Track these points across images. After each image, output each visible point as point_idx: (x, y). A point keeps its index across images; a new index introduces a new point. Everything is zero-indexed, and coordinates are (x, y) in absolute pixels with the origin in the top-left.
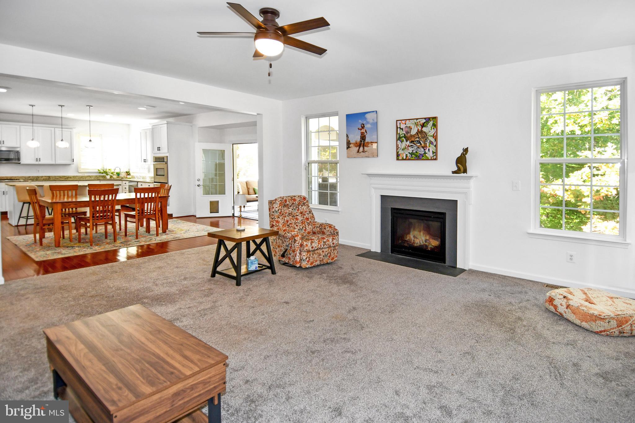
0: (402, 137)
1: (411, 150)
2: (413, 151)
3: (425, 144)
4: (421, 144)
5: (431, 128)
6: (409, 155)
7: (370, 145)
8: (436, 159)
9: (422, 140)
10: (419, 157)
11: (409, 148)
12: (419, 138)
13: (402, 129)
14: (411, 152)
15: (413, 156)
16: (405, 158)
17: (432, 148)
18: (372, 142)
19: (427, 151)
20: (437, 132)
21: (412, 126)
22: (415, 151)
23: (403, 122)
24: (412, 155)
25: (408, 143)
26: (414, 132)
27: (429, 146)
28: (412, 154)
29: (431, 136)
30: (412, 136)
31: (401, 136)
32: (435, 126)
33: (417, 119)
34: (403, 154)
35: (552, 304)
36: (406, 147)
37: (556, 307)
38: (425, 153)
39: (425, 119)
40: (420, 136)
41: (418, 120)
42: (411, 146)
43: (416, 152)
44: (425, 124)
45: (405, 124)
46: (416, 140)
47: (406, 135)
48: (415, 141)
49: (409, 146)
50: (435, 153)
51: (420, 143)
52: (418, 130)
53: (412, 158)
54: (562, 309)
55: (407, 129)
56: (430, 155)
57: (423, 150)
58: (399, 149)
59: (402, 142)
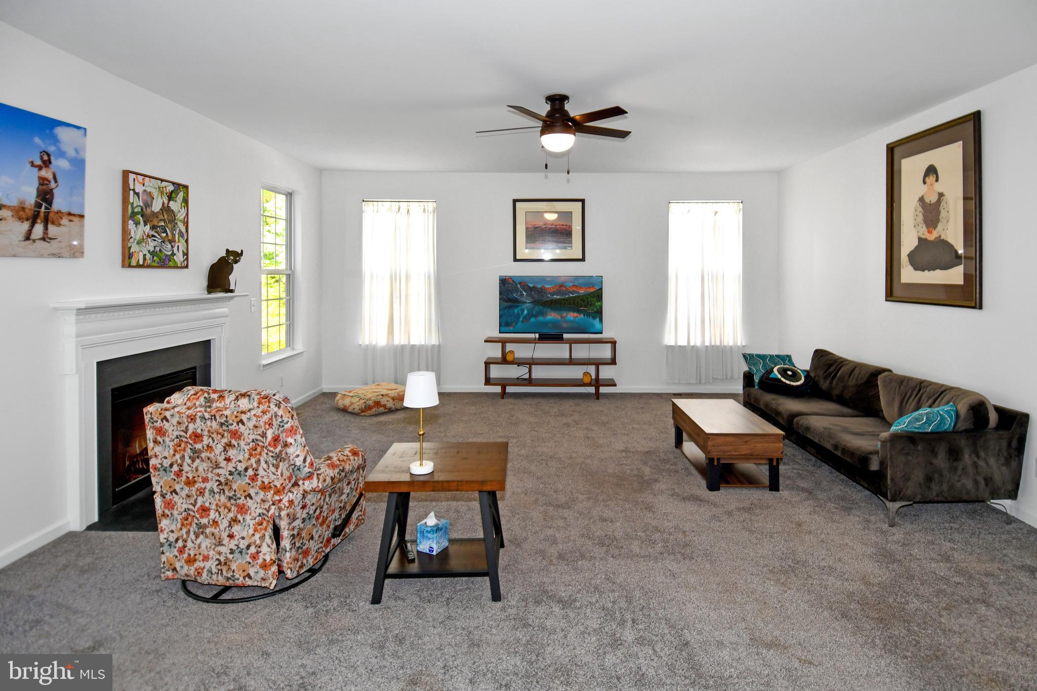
0: (138, 213)
1: (151, 245)
2: (155, 247)
3: (174, 235)
4: (167, 235)
5: (181, 204)
6: (148, 256)
7: (64, 221)
8: (187, 267)
9: (169, 225)
10: (163, 262)
11: (149, 240)
12: (164, 220)
13: (138, 194)
14: (152, 249)
15: (155, 258)
16: (141, 262)
17: (182, 245)
18: (70, 214)
19: (175, 249)
20: (187, 214)
21: (155, 194)
22: (158, 249)
23: (140, 178)
24: (153, 258)
25: (147, 229)
26: (157, 206)
27: (179, 242)
28: (153, 254)
29: (180, 221)
30: (155, 215)
31: (136, 210)
32: (186, 201)
33: (162, 180)
34: (138, 252)
35: (381, 406)
36: (145, 237)
37: (384, 406)
38: (173, 254)
39: (173, 183)
40: (166, 216)
41: (164, 184)
42: (153, 236)
43: (160, 250)
44: (173, 195)
45: (144, 185)
46: (160, 224)
47: (144, 210)
48: (159, 227)
49: (148, 236)
50: (186, 254)
51: (165, 232)
52: (163, 204)
53: (154, 264)
54: (390, 404)
55: (145, 197)
56: (179, 258)
57: (169, 246)
58: (132, 240)
59: (137, 224)
